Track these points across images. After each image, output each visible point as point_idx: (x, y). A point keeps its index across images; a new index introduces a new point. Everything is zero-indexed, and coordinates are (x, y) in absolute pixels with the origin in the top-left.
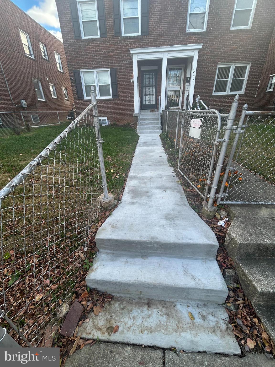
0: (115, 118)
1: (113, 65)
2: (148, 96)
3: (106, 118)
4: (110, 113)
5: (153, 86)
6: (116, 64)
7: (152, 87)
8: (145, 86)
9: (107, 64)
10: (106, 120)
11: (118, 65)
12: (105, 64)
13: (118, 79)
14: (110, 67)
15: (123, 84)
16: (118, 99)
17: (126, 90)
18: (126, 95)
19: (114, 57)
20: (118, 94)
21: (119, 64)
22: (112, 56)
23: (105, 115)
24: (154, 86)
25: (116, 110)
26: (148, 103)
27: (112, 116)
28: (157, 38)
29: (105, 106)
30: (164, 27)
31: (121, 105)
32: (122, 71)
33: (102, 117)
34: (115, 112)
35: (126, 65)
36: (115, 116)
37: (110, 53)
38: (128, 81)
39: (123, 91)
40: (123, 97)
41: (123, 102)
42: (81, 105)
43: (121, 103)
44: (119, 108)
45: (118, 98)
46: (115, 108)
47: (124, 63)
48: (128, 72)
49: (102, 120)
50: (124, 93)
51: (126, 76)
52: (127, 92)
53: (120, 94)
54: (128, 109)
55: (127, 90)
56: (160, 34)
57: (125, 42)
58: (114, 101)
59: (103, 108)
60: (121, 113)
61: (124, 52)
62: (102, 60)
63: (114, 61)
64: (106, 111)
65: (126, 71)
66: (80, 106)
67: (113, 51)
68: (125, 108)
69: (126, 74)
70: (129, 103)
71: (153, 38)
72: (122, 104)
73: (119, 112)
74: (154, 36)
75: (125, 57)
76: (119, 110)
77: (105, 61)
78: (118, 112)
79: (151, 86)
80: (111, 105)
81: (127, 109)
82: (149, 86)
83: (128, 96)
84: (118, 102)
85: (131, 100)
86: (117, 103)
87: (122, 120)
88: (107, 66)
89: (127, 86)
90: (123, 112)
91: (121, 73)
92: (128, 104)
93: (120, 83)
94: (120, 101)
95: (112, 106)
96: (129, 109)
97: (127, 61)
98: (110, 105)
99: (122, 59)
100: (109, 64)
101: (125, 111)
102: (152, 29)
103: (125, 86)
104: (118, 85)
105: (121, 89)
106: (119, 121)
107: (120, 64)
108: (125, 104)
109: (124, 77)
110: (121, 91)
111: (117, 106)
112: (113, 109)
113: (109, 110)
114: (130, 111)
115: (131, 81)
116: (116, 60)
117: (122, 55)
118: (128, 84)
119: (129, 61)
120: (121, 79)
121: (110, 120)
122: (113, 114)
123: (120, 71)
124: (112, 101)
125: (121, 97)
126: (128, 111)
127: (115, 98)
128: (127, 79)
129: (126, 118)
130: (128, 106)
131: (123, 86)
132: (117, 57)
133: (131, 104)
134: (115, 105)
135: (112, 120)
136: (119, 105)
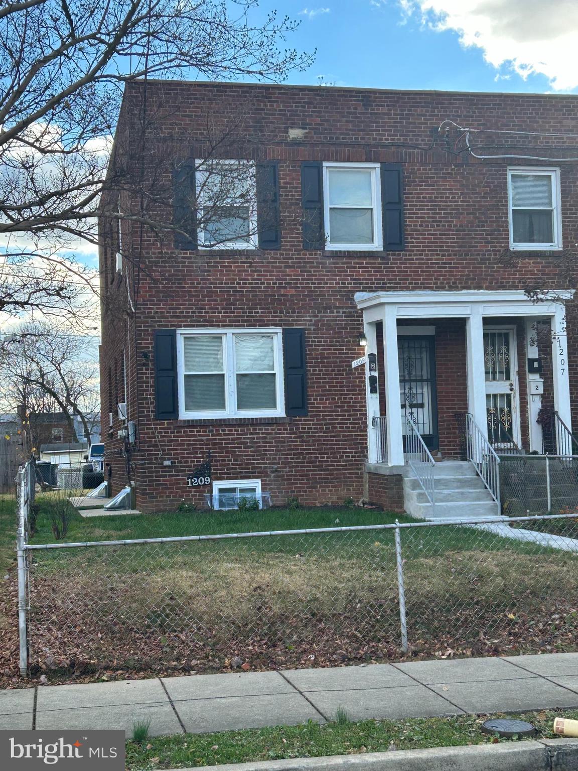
0: (293, 484)
1: (293, 321)
2: (408, 410)
3: (256, 484)
4: (275, 467)
5: (422, 381)
6: (302, 316)
7: (420, 384)
9: (273, 316)
10: (254, 490)
11: (311, 321)
12: (266, 317)
13: (310, 358)
14: (285, 325)
15: (324, 374)
16: (305, 420)
17: (335, 391)
18: (336, 407)
19: (297, 300)
20: (308, 404)
21: (314, 319)
22: (292, 296)
23: (255, 473)
24: (427, 380)
25: (294, 454)
27: (278, 476)
28: (431, 259)
29: (256, 442)
30: (448, 234)
31: (315, 437)
33: (242, 478)
34: (291, 463)
35: (335, 321)
36: (291, 476)
37: (285, 288)
38: (342, 366)
39: (325, 395)
40: (325, 411)
41: (323, 428)
42: (162, 437)
43: (316, 432)
44: (310, 450)
45: (307, 416)
46: (293, 450)
47: (329, 317)
48: (343, 341)
49: (242, 490)
50: (327, 399)
51: (334, 350)
52: (338, 399)
53: (313, 403)
54: (339, 453)
55: (337, 391)
56: (437, 251)
57: (334, 263)
58: (290, 424)
59: (248, 447)
60: (313, 466)
61: (330, 288)
62: (260, 304)
63: (298, 308)
64: (258, 459)
65: (335, 337)
66: (160, 441)
67: (297, 284)
68: (330, 449)
69: (336, 345)
70: (345, 431)
71: (417, 259)
72: (319, 437)
73: (308, 462)
74: (420, 255)
75: (335, 300)
76: (307, 454)
77: (269, 308)
78: (303, 462)
79: (416, 381)
80: (278, 438)
81: (335, 453)
82: (410, 381)
83: (341, 411)
84: (305, 429)
85: (350, 423)
86: (300, 433)
87: (318, 491)
88: (272, 321)
89: (337, 378)
90: (320, 462)
91: (320, 341)
92: (339, 436)
93: (314, 371)
94: (314, 424)
95: (284, 442)
96: (344, 453)
97: (341, 311)
98: (274, 438)
99: (323, 304)
100: (281, 316)
101: (328, 457)
102: (415, 239)
103: (333, 378)
104: (307, 375)
105: (318, 387)
106: (306, 491)
107: (317, 316)
108: (331, 436)
109: (327, 354)
110: (318, 395)
111: (300, 441)
112: (285, 450)
113: (270, 455)
114: (349, 457)
115: (353, 366)
116: (306, 308)
117: (324, 296)
118: (343, 375)
119: (345, 310)
120: (318, 358)
121: (270, 489)
122: (285, 467)
123: (315, 337)
124: (283, 424)
125: (317, 411)
126: (341, 457)
127: (296, 417)
128: (338, 358)
129: (330, 482)
130: (341, 440)
131: (325, 379)
132: (309, 300)
133: (351, 436)
134: (295, 437)
135: (278, 489)
136: (307, 437)
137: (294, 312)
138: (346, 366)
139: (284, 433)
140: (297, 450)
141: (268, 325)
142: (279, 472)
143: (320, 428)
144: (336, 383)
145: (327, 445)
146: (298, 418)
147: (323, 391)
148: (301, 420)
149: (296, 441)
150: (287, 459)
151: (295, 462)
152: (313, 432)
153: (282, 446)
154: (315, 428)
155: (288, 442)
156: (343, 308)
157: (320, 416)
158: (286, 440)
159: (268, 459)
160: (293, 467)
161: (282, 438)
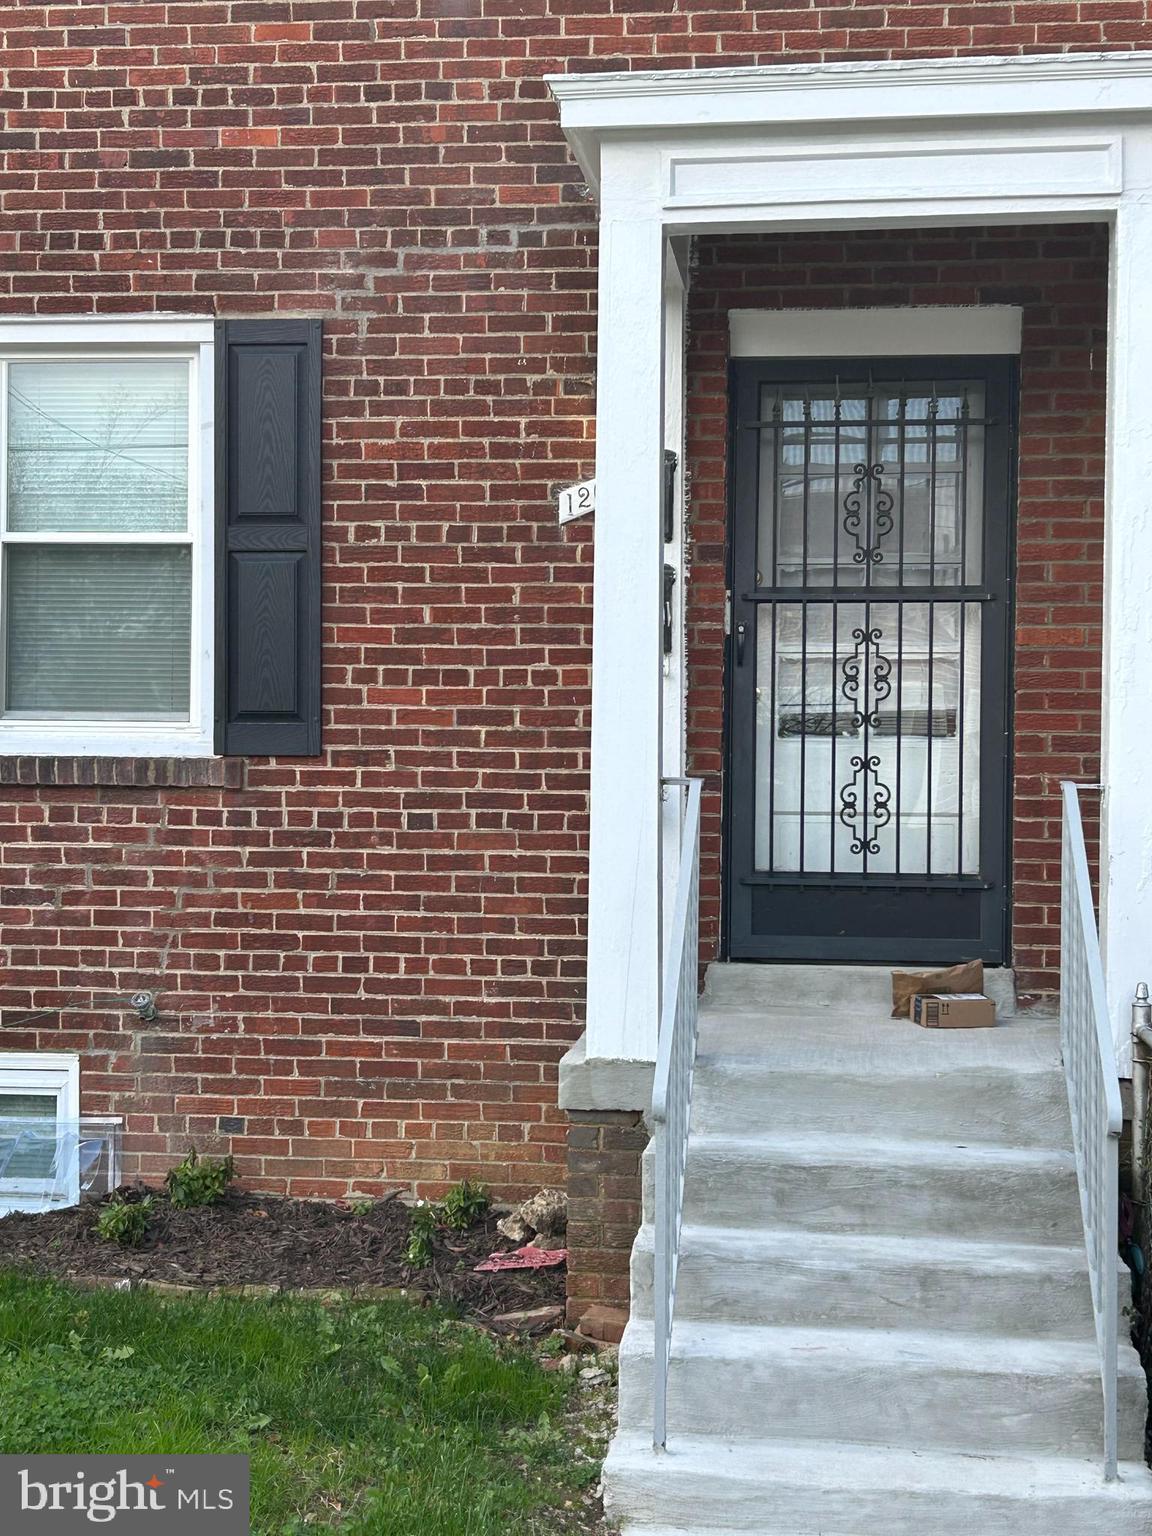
0: (230, 1087)
1: (269, 283)
2: (850, 747)
3: (56, 1075)
4: (144, 997)
5: (932, 595)
6: (317, 260)
7: (915, 612)
8: (807, 596)
9: (171, 262)
10: (46, 1105)
11: (358, 282)
12: (138, 261)
13: (346, 471)
14: (227, 304)
15: (411, 553)
16: (309, 778)
17: (467, 636)
18: (465, 719)
19: (292, 177)
20: (324, 696)
21: (372, 273)
22: (267, 158)
23: (51, 1021)
24: (960, 595)
25: (250, 942)
26: (849, 863)
29: (67, 877)
31: (353, 861)
32: (416, 366)
34: (230, 983)
35: (482, 282)
36: (227, 1046)
37: (238, 118)
38: (508, 514)
39: (413, 657)
40: (410, 737)
41: (395, 820)
43: (360, 840)
44: (325, 923)
45: (320, 757)
46: (242, 920)
47: (452, 261)
48: (519, 386)
50: (421, 678)
51: (472, 429)
52: (481, 678)
53: (356, 697)
54: (474, 947)
55: (477, 636)
58: (233, 793)
59: (27, 897)
60: (339, 1006)
61: (461, 113)
62: (112, 200)
63: (299, 219)
64: (71, 959)
65: (476, 366)
67: (294, 96)
68: (425, 924)
69: (480, 408)
70: (507, 841)
72: (377, 861)
73: (312, 985)
75: (483, 176)
76: (312, 944)
77: (151, 220)
78: (292, 983)
79: (901, 596)
80: (173, 858)
81: (452, 946)
82: (870, 596)
83: (493, 738)
84: (306, 819)
85: (535, 802)
86: (283, 838)
87: (358, 1130)
88: (166, 282)
89: (480, 575)
90: (372, 986)
91: (401, 388)
92: (475, 862)
93: (364, 533)
94: (352, 799)
95: (198, 881)
96: (495, 947)
97: (514, 231)
98: (153, 858)
99: (421, 197)
100: (207, 261)
101: (415, 966)
103: (455, 575)
104: (325, 554)
105: (379, 616)
106: (295, 1127)
107: (389, 260)
108: (435, 862)
109: (435, 451)
110: (374, 656)
111: (281, 881)
112: (204, 920)
113: (130, 939)
114: (520, 967)
115: (564, 516)
116: (336, 218)
117: (432, 155)
118: (506, 555)
119: (533, 226)
120: (386, 472)
121: (123, 1107)
122: (201, 1004)
123: (375, 368)
124: (200, 791)
125: (371, 737)
126: (482, 968)
127: (264, 758)
128: (484, 472)
129: (422, 1091)
130: (488, 884)
131: (418, 575)
132: (353, 178)
133: (537, 864)
134: (254, 860)
135: (157, 1105)
136: (315, 860)
137: (274, 239)
138: (529, 513)
139: (202, 838)
140: (262, 921)
141: (142, 305)
142: (171, 1023)
143: (384, 820)
144: (473, 596)
145: (413, 903)
146: (273, 765)
147: (405, 636)
148: (289, 778)
149: (261, 880)
150: (211, 962)
151: (250, 983)
152: (343, 840)
153: (190, 900)
154: (356, 820)
155: (220, 881)
156: (526, 216)
157: (382, 758)
158: (211, 869)
159: (119, 959)
160: (239, 1003)
161: (193, 859)
